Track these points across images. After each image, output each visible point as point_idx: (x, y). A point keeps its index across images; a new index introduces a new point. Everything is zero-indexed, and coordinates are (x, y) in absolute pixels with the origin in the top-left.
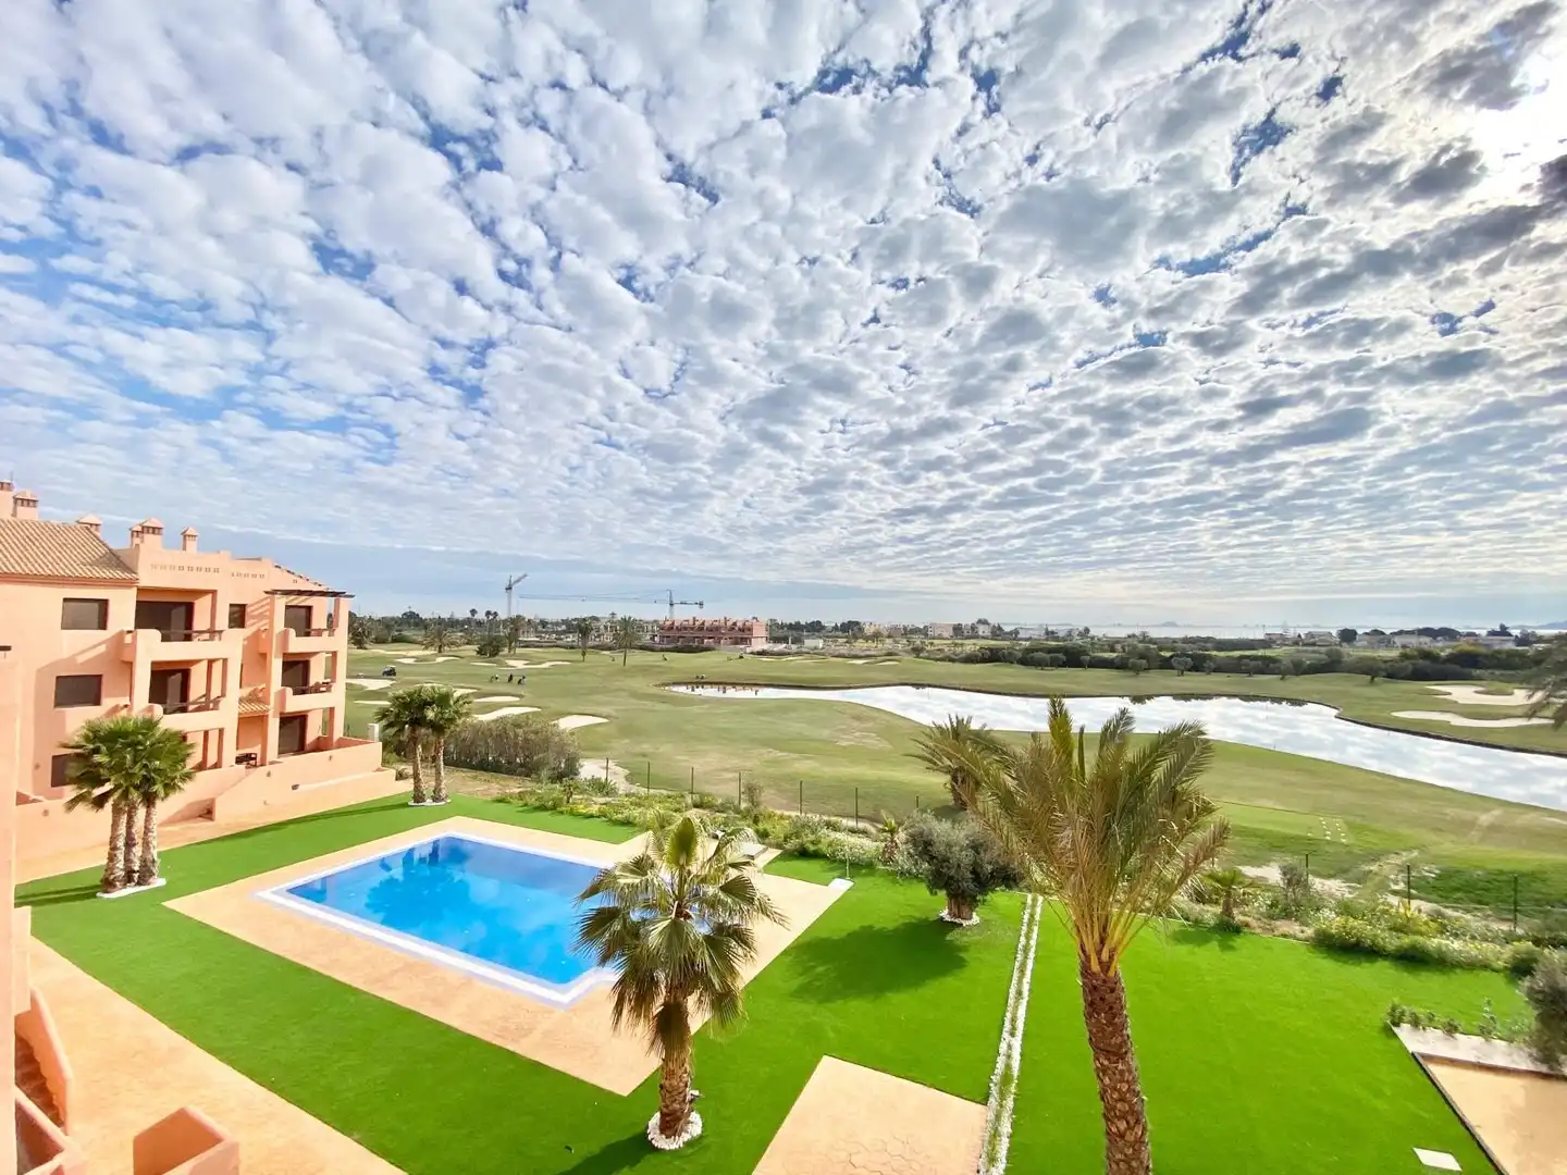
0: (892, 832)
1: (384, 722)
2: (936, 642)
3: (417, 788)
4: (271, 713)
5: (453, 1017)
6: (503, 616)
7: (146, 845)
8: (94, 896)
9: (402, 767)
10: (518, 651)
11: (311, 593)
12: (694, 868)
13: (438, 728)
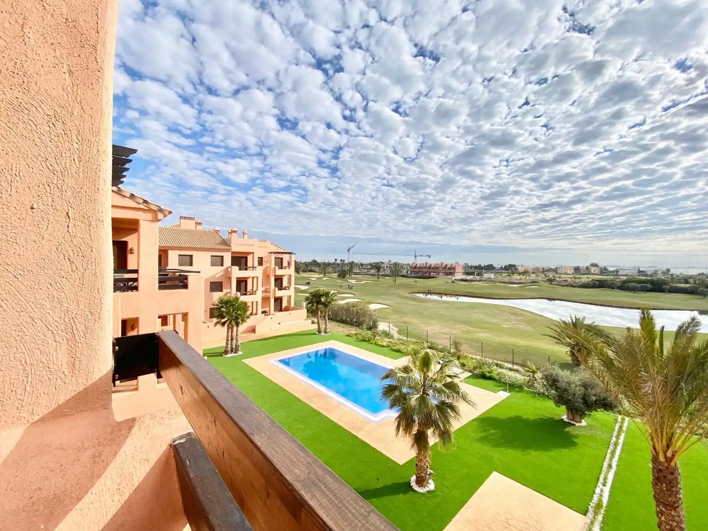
0: (534, 372)
1: (307, 302)
2: (562, 276)
3: (319, 327)
4: (271, 297)
5: (334, 417)
6: (346, 262)
7: (237, 340)
8: (222, 355)
9: (313, 319)
10: (353, 276)
11: (282, 253)
12: (430, 374)
13: (325, 305)
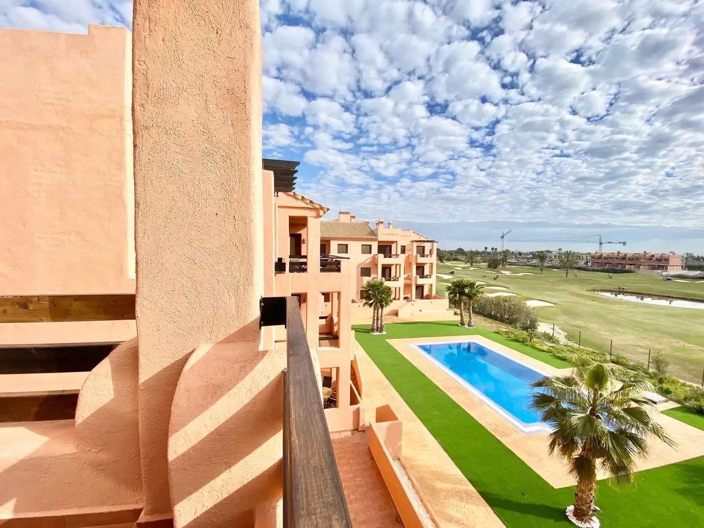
1: (449, 292)
3: (462, 319)
4: (413, 284)
6: (499, 250)
7: (382, 320)
8: (369, 332)
9: (456, 310)
10: (507, 266)
11: (424, 241)
12: (605, 394)
13: (470, 297)
